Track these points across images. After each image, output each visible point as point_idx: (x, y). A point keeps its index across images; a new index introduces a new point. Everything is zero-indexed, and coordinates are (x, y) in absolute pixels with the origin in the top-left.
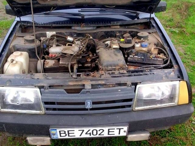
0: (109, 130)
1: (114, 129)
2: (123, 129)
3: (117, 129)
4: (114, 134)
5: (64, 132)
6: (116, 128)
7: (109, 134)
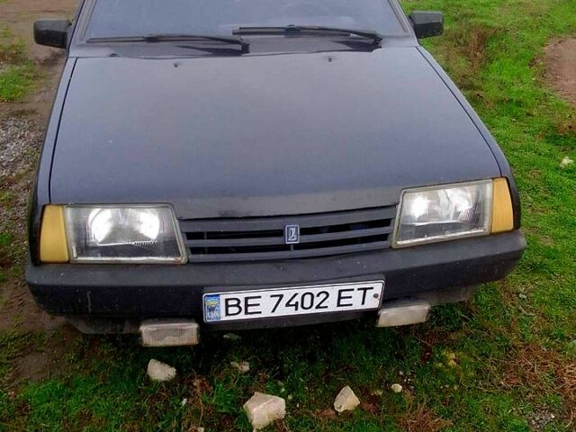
0: (340, 291)
1: (353, 290)
2: (372, 288)
3: (359, 289)
4: (351, 305)
5: (235, 302)
6: (356, 287)
7: (339, 305)
